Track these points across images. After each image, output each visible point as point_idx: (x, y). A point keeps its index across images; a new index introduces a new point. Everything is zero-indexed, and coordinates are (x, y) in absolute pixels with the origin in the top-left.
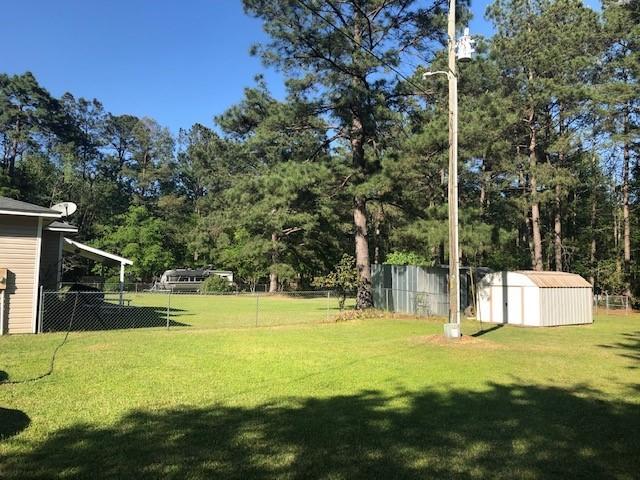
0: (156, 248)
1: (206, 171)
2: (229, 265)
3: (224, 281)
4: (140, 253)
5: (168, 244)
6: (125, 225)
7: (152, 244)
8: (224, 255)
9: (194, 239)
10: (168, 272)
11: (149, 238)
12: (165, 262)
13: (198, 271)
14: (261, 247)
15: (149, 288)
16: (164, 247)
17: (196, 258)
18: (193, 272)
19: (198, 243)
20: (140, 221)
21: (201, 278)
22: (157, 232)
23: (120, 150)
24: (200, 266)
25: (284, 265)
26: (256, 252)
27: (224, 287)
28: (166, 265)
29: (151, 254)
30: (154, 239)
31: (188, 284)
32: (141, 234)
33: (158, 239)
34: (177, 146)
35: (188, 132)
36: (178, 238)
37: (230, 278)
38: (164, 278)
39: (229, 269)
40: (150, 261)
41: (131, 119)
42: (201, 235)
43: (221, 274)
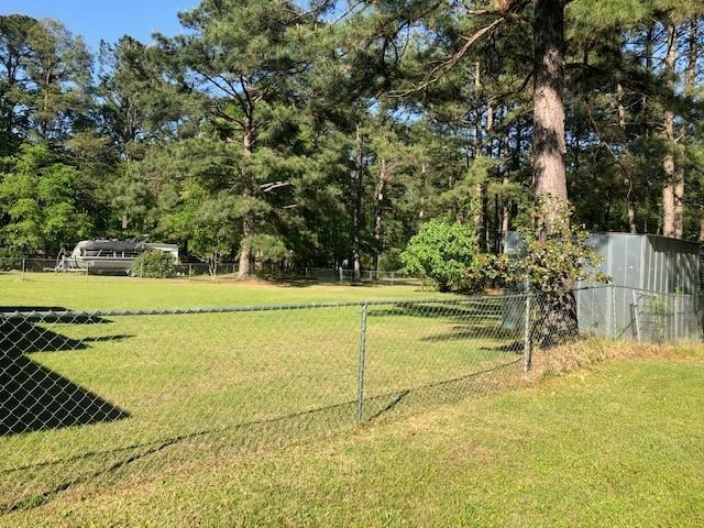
0: (64, 206)
1: (141, 84)
2: (173, 236)
3: (166, 257)
4: (40, 214)
5: (83, 202)
6: (15, 172)
7: (58, 202)
8: (166, 221)
9: (121, 191)
10: (83, 244)
11: (53, 193)
12: (79, 228)
13: (128, 244)
14: (231, 207)
15: (53, 265)
16: (78, 206)
17: (124, 226)
18: (122, 245)
19: (128, 199)
20: (40, 167)
21: (130, 253)
22: (66, 184)
23: (9, 66)
24: (132, 237)
25: (268, 237)
26: (224, 214)
27: (167, 266)
28: (80, 233)
29: (56, 217)
30: (60, 194)
31: (114, 261)
32: (40, 187)
33: (69, 195)
34: (97, 65)
35: (113, 47)
36: (99, 196)
37: (175, 254)
38: (77, 251)
39: (172, 242)
40: (55, 227)
41: (26, 19)
42: (133, 187)
43: (161, 248)
